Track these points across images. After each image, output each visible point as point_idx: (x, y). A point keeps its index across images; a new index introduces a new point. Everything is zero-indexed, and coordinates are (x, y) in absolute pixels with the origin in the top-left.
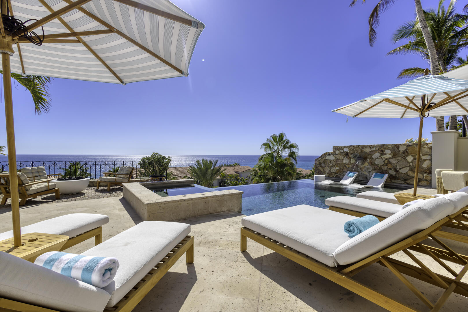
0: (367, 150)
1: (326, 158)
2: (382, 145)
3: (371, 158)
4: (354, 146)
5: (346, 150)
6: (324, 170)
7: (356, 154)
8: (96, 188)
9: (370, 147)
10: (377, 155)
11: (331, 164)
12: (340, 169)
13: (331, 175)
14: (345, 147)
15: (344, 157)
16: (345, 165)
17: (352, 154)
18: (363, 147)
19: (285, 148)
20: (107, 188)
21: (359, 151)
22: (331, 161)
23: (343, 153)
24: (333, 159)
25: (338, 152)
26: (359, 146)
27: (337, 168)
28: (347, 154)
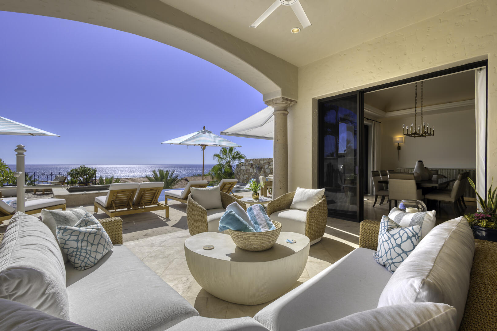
0: (262, 162)
1: (241, 168)
2: (269, 159)
3: (264, 168)
4: (255, 159)
5: (252, 162)
6: (240, 177)
7: (257, 165)
8: (34, 193)
9: (264, 160)
10: (267, 166)
11: (244, 173)
12: (248, 176)
13: (244, 181)
14: (251, 160)
15: (250, 168)
16: (251, 173)
17: (255, 165)
18: (260, 160)
19: (234, 158)
20: (42, 193)
21: (258, 163)
22: (243, 170)
23: (250, 164)
24: (245, 169)
25: (247, 164)
26: (258, 159)
27: (247, 176)
28: (252, 165)
